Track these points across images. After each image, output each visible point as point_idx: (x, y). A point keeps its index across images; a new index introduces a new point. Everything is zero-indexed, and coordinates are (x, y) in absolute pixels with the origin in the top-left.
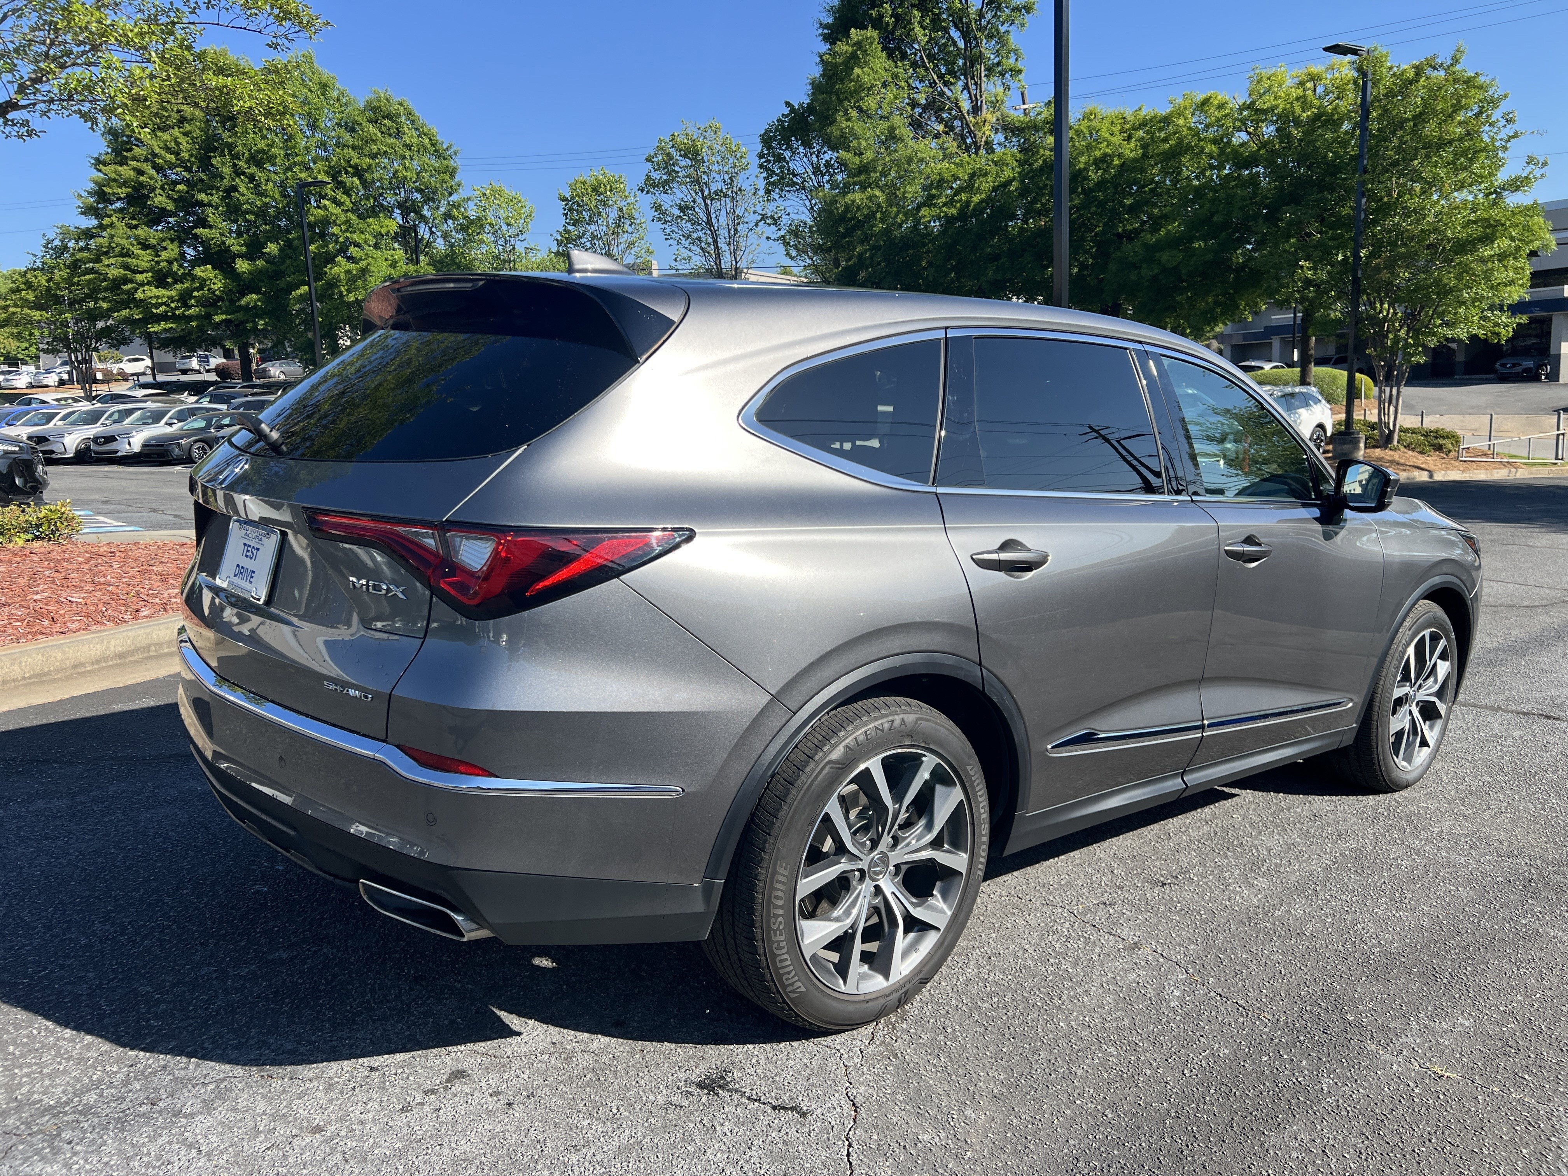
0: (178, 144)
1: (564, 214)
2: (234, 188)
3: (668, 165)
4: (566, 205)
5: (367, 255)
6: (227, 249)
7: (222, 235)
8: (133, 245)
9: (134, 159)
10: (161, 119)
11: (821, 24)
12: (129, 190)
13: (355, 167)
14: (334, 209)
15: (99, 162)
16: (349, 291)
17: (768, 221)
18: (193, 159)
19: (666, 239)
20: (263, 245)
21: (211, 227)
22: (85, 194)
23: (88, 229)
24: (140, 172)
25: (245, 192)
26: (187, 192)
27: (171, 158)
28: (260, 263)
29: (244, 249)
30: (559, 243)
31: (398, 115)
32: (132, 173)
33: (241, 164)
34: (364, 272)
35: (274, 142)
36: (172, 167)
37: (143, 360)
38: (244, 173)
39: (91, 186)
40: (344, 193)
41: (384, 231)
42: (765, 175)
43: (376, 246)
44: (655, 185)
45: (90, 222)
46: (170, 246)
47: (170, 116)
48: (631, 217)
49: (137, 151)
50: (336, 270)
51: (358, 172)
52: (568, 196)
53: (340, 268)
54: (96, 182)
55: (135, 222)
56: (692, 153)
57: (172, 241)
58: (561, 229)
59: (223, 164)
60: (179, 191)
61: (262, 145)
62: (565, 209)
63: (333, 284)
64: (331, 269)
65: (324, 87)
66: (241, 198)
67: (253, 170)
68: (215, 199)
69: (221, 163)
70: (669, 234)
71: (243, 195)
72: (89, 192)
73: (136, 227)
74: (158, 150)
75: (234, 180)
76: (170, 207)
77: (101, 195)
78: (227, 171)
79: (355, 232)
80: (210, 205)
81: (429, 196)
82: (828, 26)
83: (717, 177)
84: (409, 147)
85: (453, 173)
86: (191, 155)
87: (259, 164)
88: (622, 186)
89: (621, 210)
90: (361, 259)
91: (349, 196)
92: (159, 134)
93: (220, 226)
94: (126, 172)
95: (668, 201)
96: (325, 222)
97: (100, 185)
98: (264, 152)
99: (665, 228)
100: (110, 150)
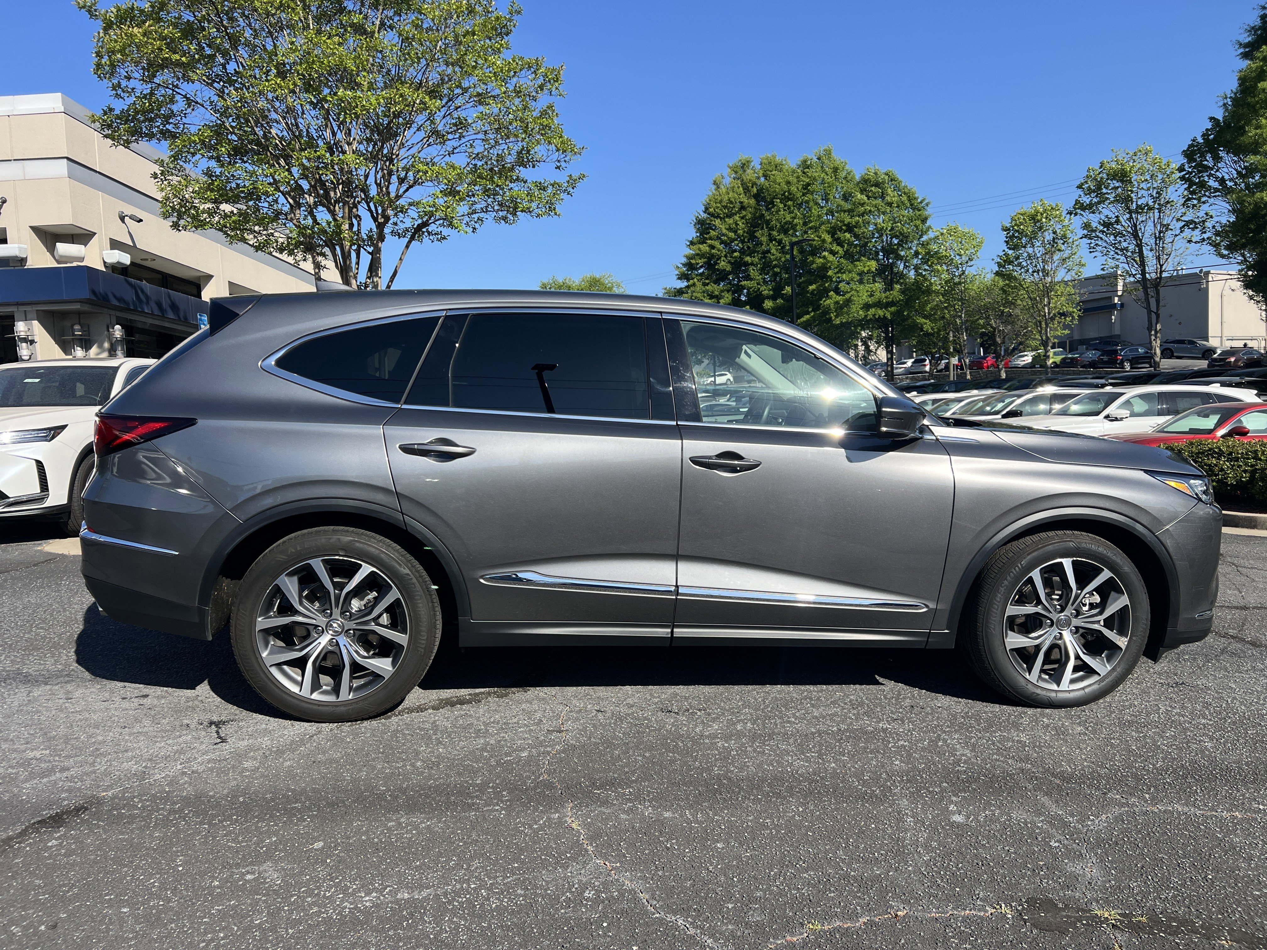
0: (737, 224)
1: (1006, 241)
2: (768, 251)
3: (1098, 189)
4: (1008, 233)
5: (852, 288)
6: (761, 294)
7: (758, 284)
8: (704, 297)
9: (711, 239)
10: (728, 209)
11: (1241, 44)
12: (706, 260)
13: (848, 225)
14: (831, 258)
15: (692, 243)
16: (837, 317)
17: (1191, 226)
18: (745, 234)
19: (1091, 252)
20: (783, 288)
21: (751, 280)
22: (680, 266)
23: (681, 288)
24: (712, 247)
25: (775, 253)
26: (740, 257)
27: (732, 235)
28: (779, 301)
29: (771, 292)
30: (999, 265)
31: (883, 183)
32: (707, 248)
33: (775, 233)
34: (848, 302)
35: (796, 215)
36: (733, 240)
37: (726, 374)
38: (775, 240)
39: (684, 260)
40: (838, 245)
41: (866, 270)
42: (1186, 186)
43: (861, 282)
44: (1083, 208)
45: (683, 284)
46: (727, 295)
47: (734, 207)
48: (1064, 237)
49: (713, 233)
50: (828, 302)
51: (850, 228)
52: (1008, 225)
53: (831, 301)
54: (687, 257)
55: (707, 281)
56: (1122, 176)
57: (728, 291)
58: (1002, 254)
59: (763, 235)
60: (735, 257)
61: (788, 218)
62: (1007, 237)
63: (827, 311)
64: (825, 301)
65: (836, 170)
66: (772, 257)
67: (782, 236)
68: (756, 260)
69: (762, 235)
70: (1094, 248)
71: (773, 255)
72: (683, 265)
73: (707, 284)
74: (724, 231)
75: (768, 245)
76: (729, 268)
77: (690, 266)
78: (764, 239)
79: (844, 273)
80: (752, 264)
81: (904, 239)
82: (1246, 45)
83: (1145, 193)
84: (890, 204)
85: (924, 221)
86: (744, 232)
87: (786, 232)
88: (1058, 212)
89: (1055, 233)
90: (848, 292)
91: (842, 247)
92: (727, 220)
93: (758, 278)
94: (704, 248)
95: (1094, 219)
96: (824, 268)
97: (689, 258)
98: (790, 223)
99: (1091, 243)
100: (698, 234)
